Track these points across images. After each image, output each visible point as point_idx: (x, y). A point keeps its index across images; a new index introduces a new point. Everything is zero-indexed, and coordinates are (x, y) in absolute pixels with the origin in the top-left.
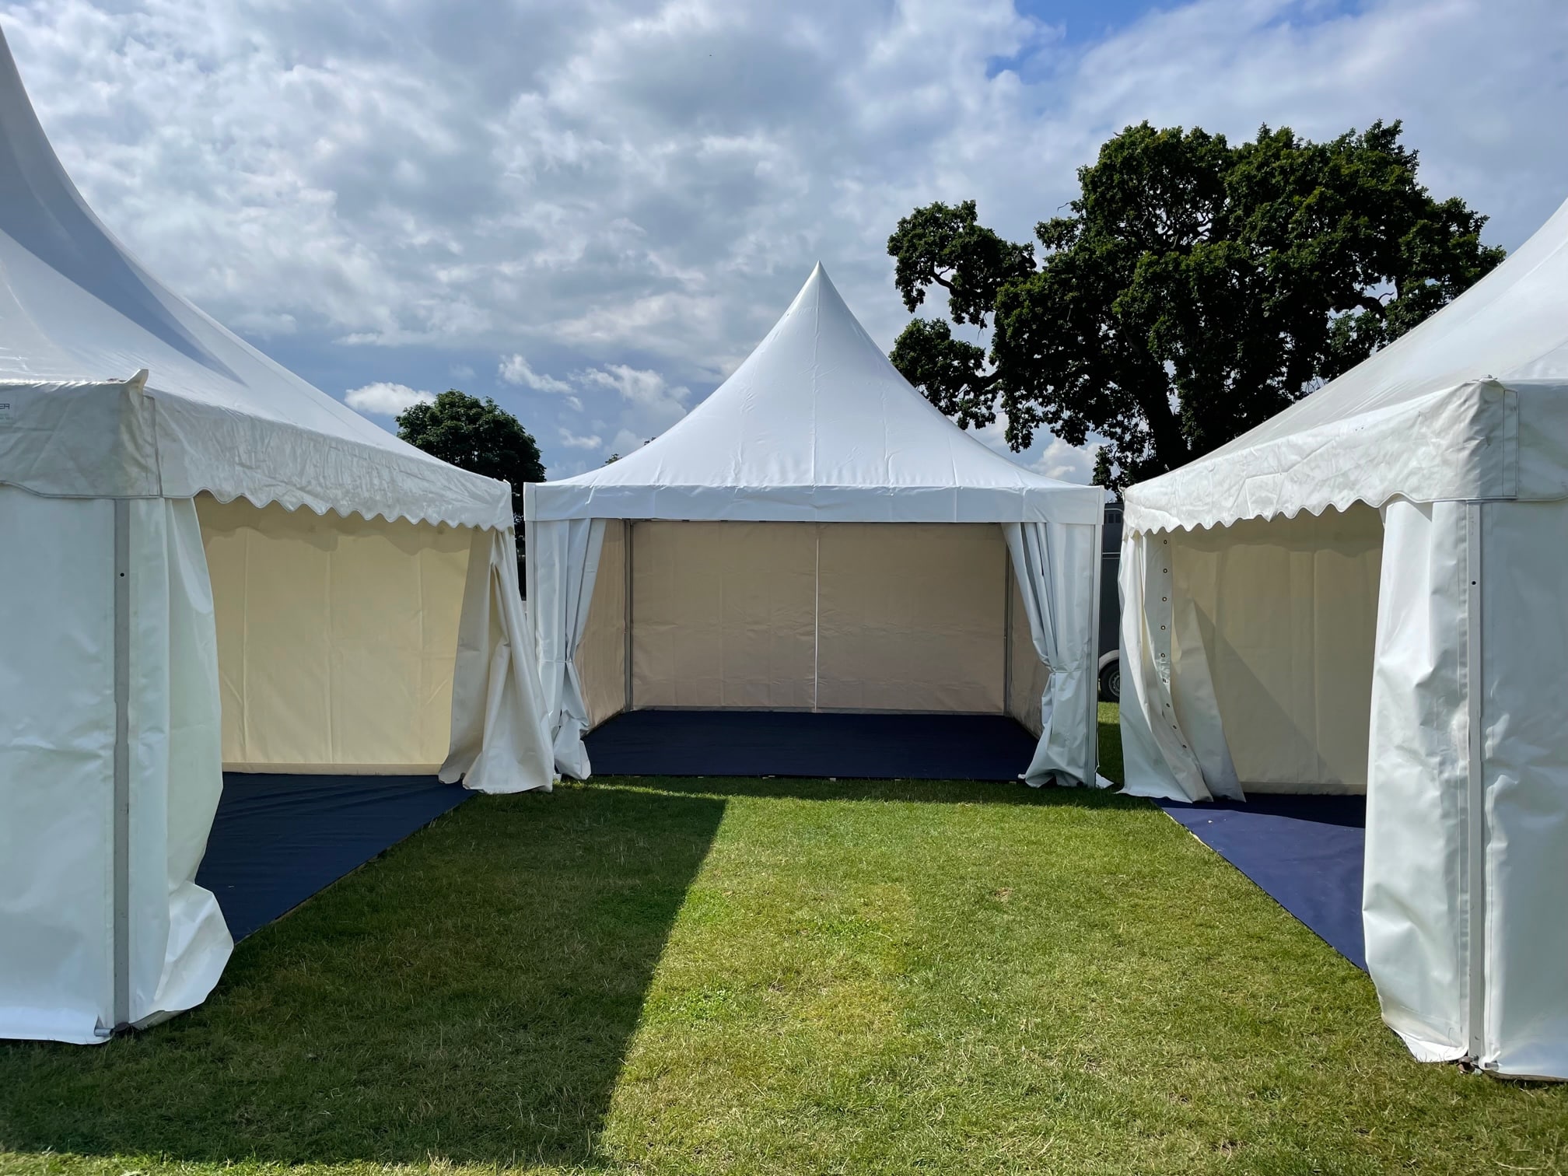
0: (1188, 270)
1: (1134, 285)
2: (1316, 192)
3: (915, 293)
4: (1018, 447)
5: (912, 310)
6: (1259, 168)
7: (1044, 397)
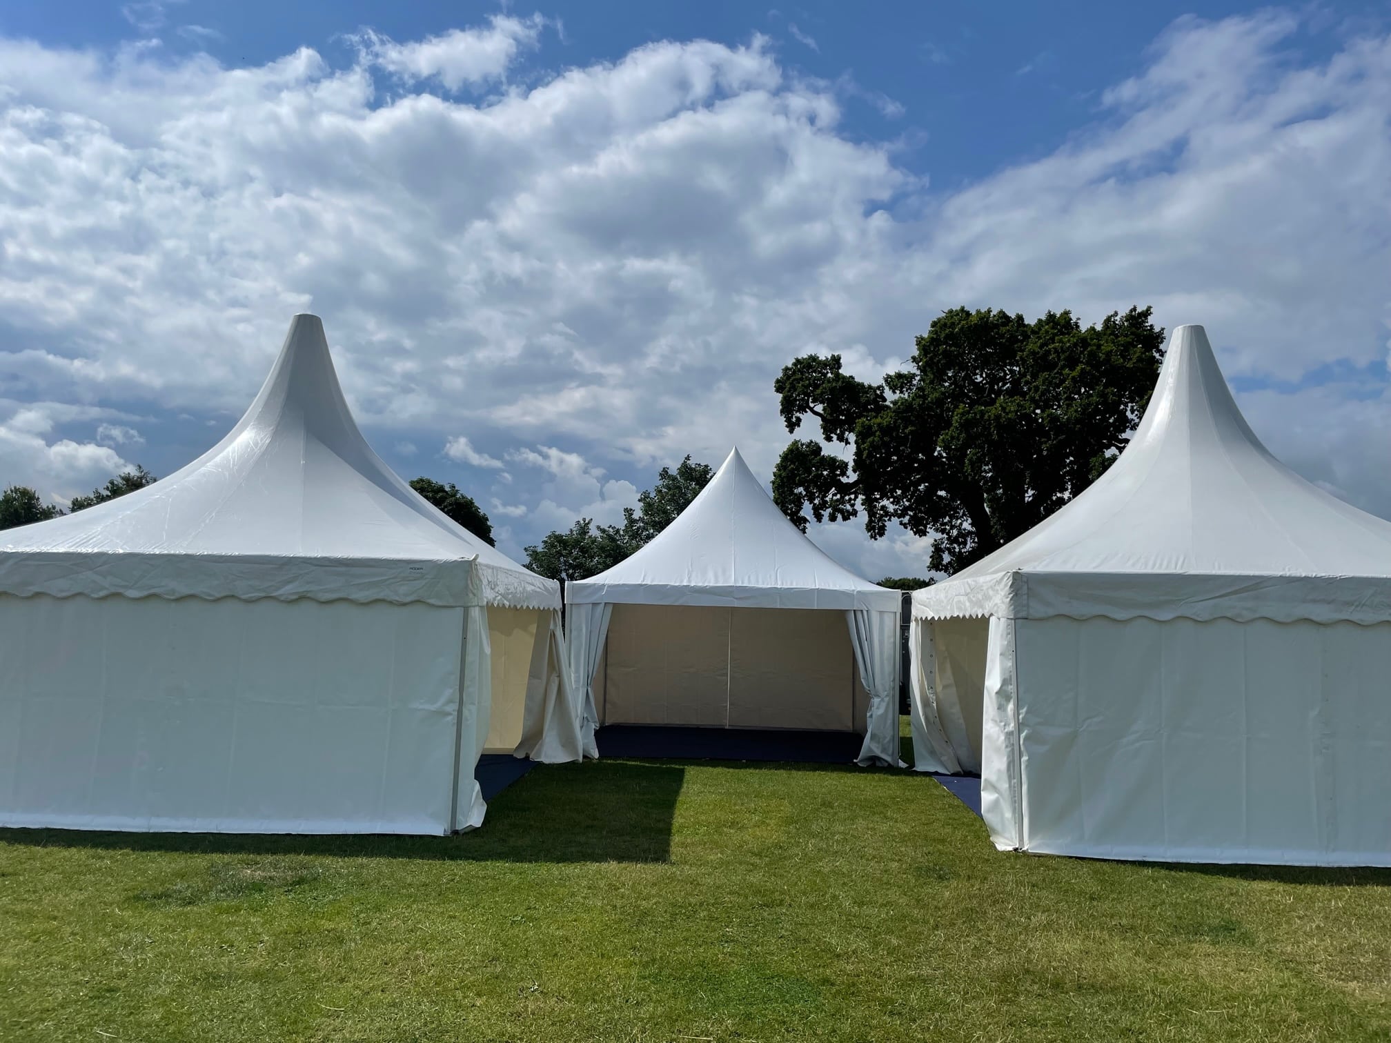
0: (989, 420)
1: (952, 428)
2: (1079, 368)
3: (794, 420)
4: (875, 536)
5: (791, 431)
6: (1041, 347)
7: (894, 498)
